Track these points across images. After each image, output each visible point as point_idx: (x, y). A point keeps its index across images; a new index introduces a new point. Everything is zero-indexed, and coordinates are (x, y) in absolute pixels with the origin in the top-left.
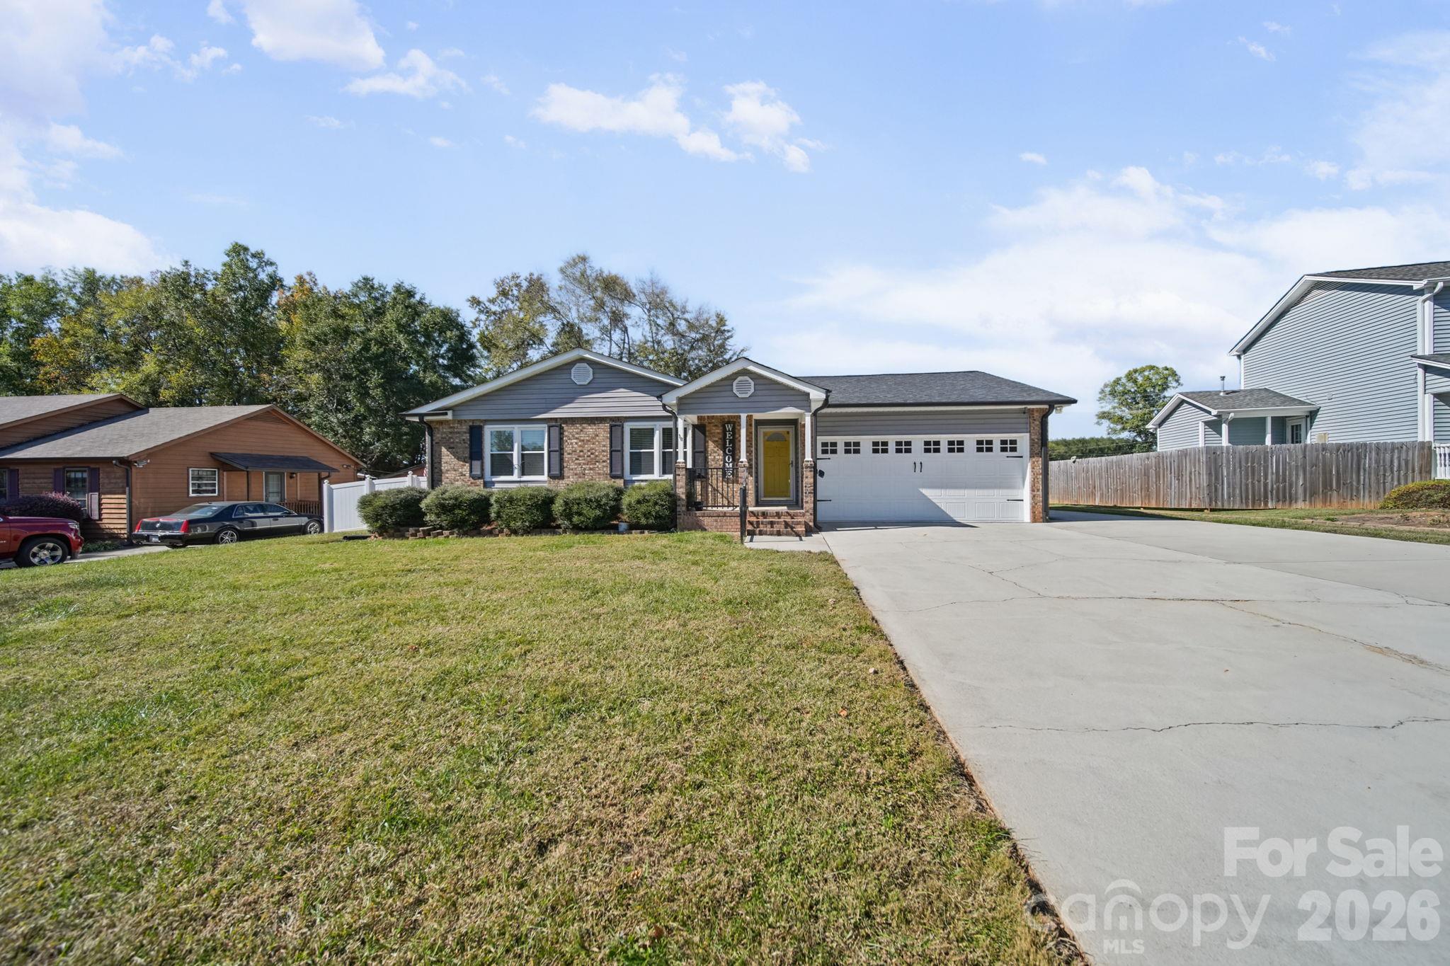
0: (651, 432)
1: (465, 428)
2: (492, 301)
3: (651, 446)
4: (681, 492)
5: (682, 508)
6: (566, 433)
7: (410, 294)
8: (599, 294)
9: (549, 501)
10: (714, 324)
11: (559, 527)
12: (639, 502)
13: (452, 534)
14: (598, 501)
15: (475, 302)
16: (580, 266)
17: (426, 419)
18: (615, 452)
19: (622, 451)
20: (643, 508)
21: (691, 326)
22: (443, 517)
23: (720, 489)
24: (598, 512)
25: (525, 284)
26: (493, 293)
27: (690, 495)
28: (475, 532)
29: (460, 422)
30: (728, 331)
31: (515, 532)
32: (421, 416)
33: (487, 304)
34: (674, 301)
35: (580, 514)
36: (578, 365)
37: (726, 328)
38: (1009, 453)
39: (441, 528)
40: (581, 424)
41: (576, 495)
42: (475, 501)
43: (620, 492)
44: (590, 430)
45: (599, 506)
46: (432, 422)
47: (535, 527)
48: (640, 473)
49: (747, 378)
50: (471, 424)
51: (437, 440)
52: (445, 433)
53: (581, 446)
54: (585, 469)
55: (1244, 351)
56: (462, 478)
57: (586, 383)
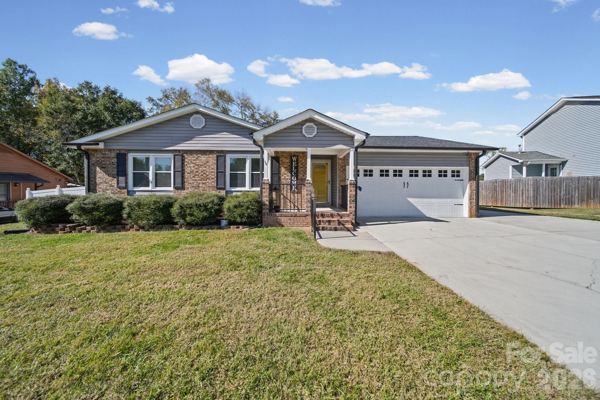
0: (244, 160)
1: (113, 154)
3: (245, 170)
4: (266, 200)
5: (266, 211)
6: (186, 160)
7: (114, 93)
8: (216, 99)
9: (169, 205)
10: (273, 117)
11: (176, 223)
12: (235, 207)
13: (92, 229)
14: (205, 206)
15: (151, 100)
16: (206, 83)
17: (83, 147)
18: (220, 173)
19: (224, 172)
20: (239, 211)
21: (262, 117)
22: (84, 217)
23: (289, 197)
24: (205, 214)
25: (178, 93)
26: (161, 96)
27: (271, 201)
28: (111, 227)
29: (110, 150)
31: (143, 228)
32: (79, 145)
33: (158, 101)
34: (254, 104)
35: (192, 215)
37: (278, 119)
38: (456, 178)
39: (84, 224)
40: (197, 154)
41: (190, 201)
42: (111, 205)
43: (222, 199)
44: (203, 158)
45: (206, 209)
46: (89, 150)
47: (158, 224)
48: (236, 186)
49: (312, 124)
50: (118, 152)
51: (93, 163)
52: (98, 157)
53: (196, 169)
54: (199, 184)
55: (525, 134)
56: (111, 188)
57: (200, 128)
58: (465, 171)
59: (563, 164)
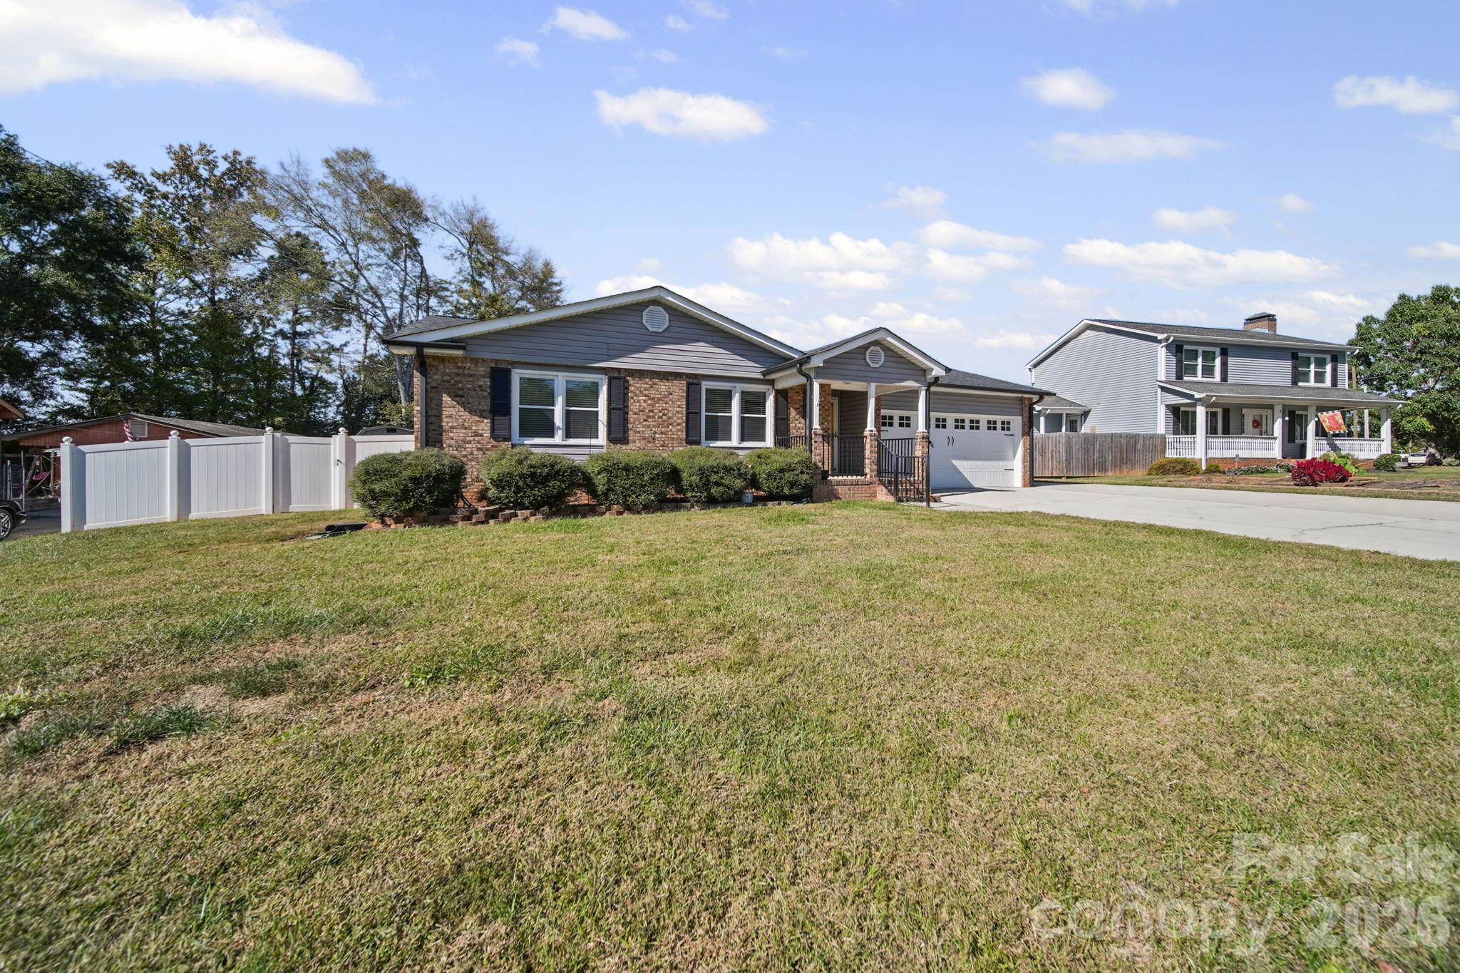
0: (728, 395)
1: (482, 370)
2: (163, 177)
3: (729, 409)
4: (818, 460)
5: (818, 477)
6: (632, 388)
9: (676, 470)
10: (541, 274)
15: (125, 172)
18: (692, 414)
19: (698, 413)
29: (475, 361)
32: (420, 347)
33: (150, 179)
36: (651, 308)
38: (1006, 432)
39: (516, 507)
40: (651, 379)
44: (663, 386)
46: (429, 356)
47: (659, 501)
48: (716, 439)
49: (878, 348)
50: (493, 365)
51: (434, 384)
52: (448, 374)
53: (650, 405)
54: (655, 433)
55: (1035, 366)
56: (477, 438)
57: (661, 330)
58: (1017, 422)
59: (1086, 414)
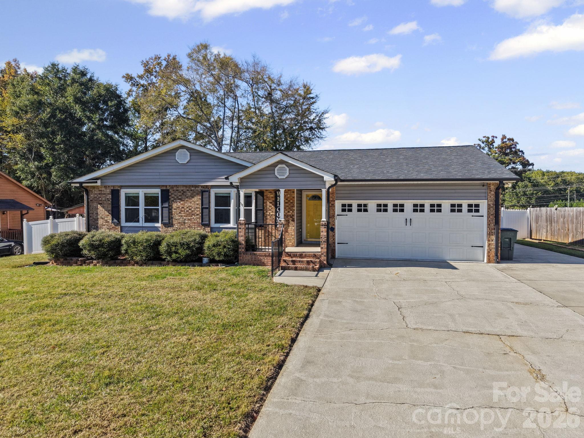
0: (228, 196)
1: (108, 191)
2: (141, 77)
3: (230, 206)
4: (242, 239)
5: (242, 250)
6: (173, 196)
7: (83, 74)
8: (216, 72)
9: (158, 243)
11: (164, 260)
12: (214, 246)
13: (98, 263)
14: (188, 244)
15: (129, 78)
16: (203, 51)
17: (84, 185)
18: (205, 208)
19: (209, 208)
20: (216, 250)
22: (93, 252)
24: (188, 252)
25: (164, 63)
26: (141, 71)
27: (247, 241)
28: (112, 262)
29: (106, 187)
30: (313, 98)
31: (137, 263)
32: (81, 183)
34: (272, 76)
35: (176, 253)
36: (180, 150)
37: (311, 96)
38: (474, 214)
39: (92, 259)
40: (182, 190)
41: (176, 239)
42: (112, 242)
43: (204, 237)
45: (189, 248)
46: (88, 186)
47: (149, 260)
48: (221, 223)
49: (284, 166)
50: (112, 188)
51: (91, 199)
52: (96, 194)
53: (182, 204)
54: (185, 220)
56: (107, 223)
57: (185, 162)
